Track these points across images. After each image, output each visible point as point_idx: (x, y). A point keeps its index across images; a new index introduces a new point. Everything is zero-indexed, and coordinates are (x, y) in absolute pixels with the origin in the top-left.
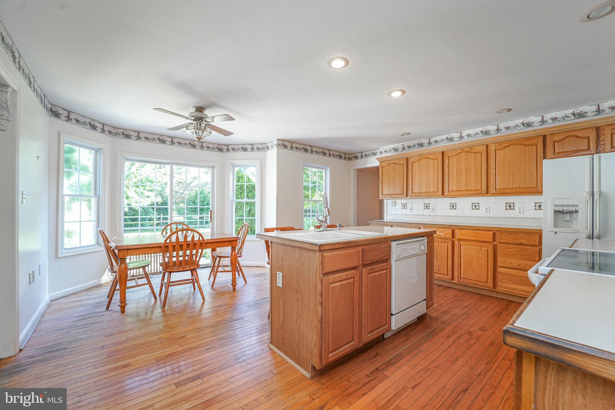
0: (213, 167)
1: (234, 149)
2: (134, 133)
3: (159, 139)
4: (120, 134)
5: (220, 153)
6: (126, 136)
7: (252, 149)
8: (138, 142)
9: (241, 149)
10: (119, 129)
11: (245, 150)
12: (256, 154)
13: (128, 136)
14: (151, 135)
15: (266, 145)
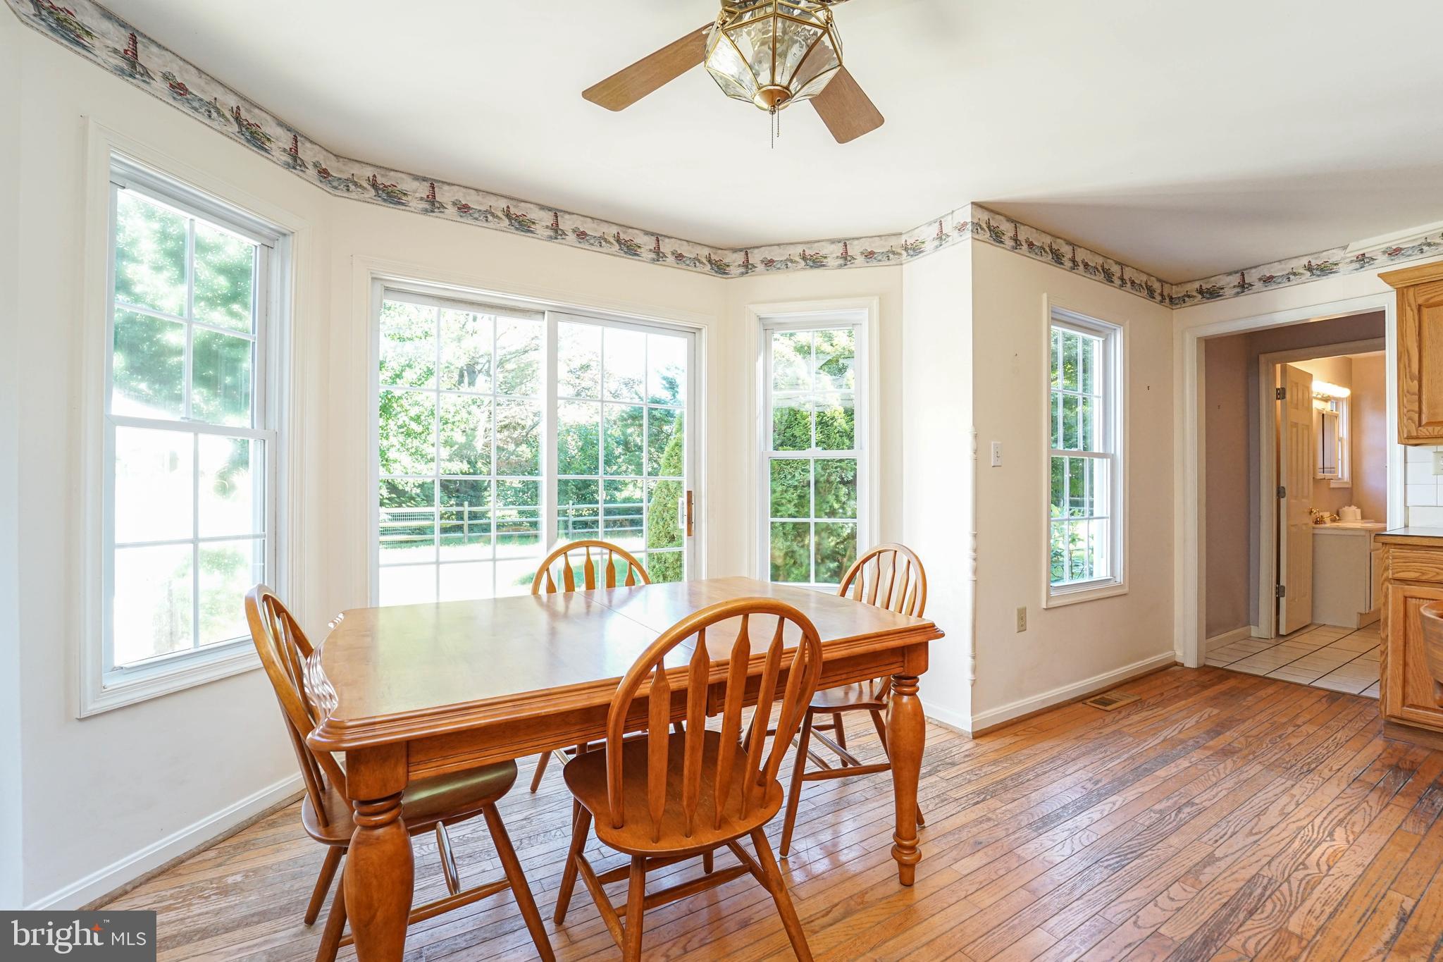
0: (695, 331)
1: (772, 261)
2: (416, 184)
3: (508, 216)
4: (361, 186)
5: (718, 280)
6: (384, 196)
7: (846, 258)
8: (431, 221)
9: (798, 259)
10: (357, 165)
11: (815, 262)
12: (861, 275)
13: (392, 196)
14: (480, 198)
15: (904, 238)
